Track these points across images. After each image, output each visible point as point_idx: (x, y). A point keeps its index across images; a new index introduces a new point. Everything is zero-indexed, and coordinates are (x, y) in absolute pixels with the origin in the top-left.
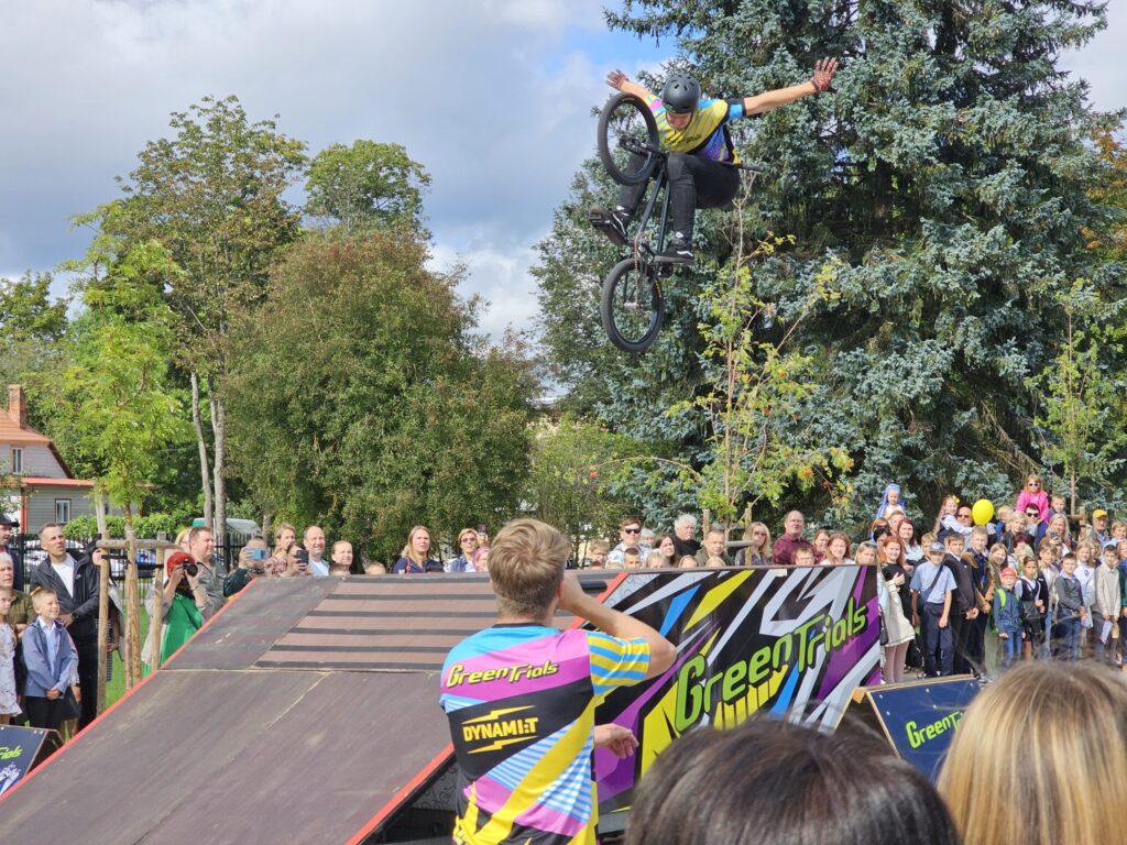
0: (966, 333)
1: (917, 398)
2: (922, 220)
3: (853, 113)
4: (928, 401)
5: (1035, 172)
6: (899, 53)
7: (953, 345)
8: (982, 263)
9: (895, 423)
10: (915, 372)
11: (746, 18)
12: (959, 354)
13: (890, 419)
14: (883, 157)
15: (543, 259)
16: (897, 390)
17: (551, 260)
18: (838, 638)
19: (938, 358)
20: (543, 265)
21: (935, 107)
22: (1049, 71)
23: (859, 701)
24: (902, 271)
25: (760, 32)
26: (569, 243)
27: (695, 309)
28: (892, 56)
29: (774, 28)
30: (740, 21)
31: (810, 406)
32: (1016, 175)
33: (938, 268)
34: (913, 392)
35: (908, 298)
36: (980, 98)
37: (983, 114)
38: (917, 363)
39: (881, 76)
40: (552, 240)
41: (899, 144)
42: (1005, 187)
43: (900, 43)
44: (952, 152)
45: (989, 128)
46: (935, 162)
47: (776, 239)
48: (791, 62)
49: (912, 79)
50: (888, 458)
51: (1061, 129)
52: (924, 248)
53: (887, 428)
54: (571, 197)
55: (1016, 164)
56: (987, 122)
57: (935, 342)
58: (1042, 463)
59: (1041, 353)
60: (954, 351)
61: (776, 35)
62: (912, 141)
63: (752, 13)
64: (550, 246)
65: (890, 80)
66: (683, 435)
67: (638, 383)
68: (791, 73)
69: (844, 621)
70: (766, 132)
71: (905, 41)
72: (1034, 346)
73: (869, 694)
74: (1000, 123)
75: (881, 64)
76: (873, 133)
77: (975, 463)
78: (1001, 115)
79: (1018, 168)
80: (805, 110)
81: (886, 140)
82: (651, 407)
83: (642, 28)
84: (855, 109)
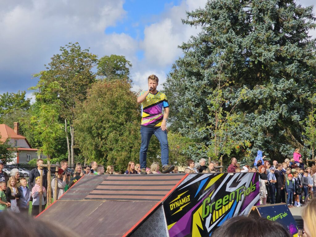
0: (282, 109)
1: (269, 127)
2: (270, 77)
3: (251, 47)
4: (272, 128)
5: (302, 64)
6: (264, 31)
7: (279, 112)
8: (287, 89)
9: (263, 134)
10: (268, 119)
11: (221, 21)
12: (281, 115)
13: (261, 133)
14: (259, 60)
15: (164, 88)
16: (263, 125)
17: (166, 88)
18: (248, 193)
19: (275, 115)
20: (164, 90)
21: (274, 46)
22: (306, 36)
23: (254, 210)
24: (265, 91)
25: (225, 25)
26: (171, 83)
27: (206, 102)
28: (262, 32)
29: (229, 24)
30: (219, 22)
31: (239, 129)
32: (297, 65)
33: (275, 91)
34: (268, 125)
35: (266, 99)
36: (287, 43)
37: (288, 48)
38: (269, 117)
39: (259, 37)
40: (166, 82)
41: (264, 56)
42: (294, 68)
43: (264, 28)
44: (279, 58)
45: (289, 52)
46: (274, 61)
47: (230, 82)
48: (234, 33)
49: (268, 38)
50: (261, 143)
51: (310, 52)
52: (271, 85)
53: (260, 135)
54: (171, 71)
55: (297, 62)
56: (289, 50)
57: (274, 111)
58: (304, 145)
59: (304, 114)
60: (279, 114)
61: (229, 26)
62: (268, 55)
63: (223, 19)
64: (166, 84)
65: (262, 38)
66: (203, 137)
67: (191, 123)
68: (234, 36)
69: (249, 188)
70: (227, 53)
71: (266, 27)
72: (302, 113)
73: (257, 208)
74: (292, 50)
75: (259, 34)
76: (257, 53)
77: (285, 145)
78: (293, 48)
79: (297, 63)
80: (238, 46)
81: (260, 55)
82: (194, 129)
83: (192, 24)
84: (252, 46)
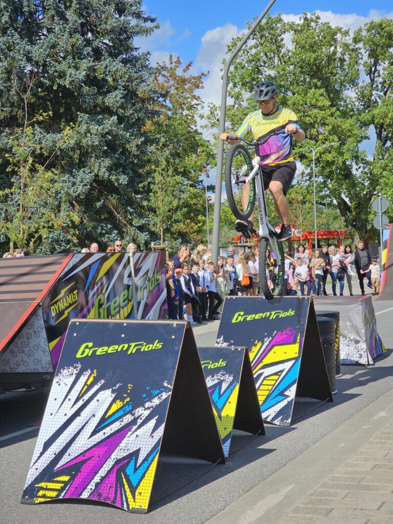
0: (99, 167)
2: (79, 113)
4: (84, 197)
6: (66, 35)
8: (107, 133)
9: (69, 207)
10: (78, 183)
13: (67, 205)
14: (61, 83)
16: (71, 191)
18: (152, 286)
19: (88, 177)
21: (84, 60)
28: (63, 36)
29: (7, 19)
32: (122, 94)
33: (88, 135)
35: (73, 149)
36: (103, 58)
37: (106, 64)
38: (79, 179)
42: (118, 98)
43: (67, 30)
45: (110, 71)
46: (84, 86)
47: (44, 114)
48: (17, 36)
52: (79, 126)
53: (65, 210)
56: (108, 68)
57: (86, 170)
58: (133, 225)
60: (95, 174)
65: (63, 47)
69: (153, 278)
71: (69, 29)
74: (115, 69)
75: (58, 39)
76: (56, 71)
77: (104, 225)
79: (123, 90)
81: (62, 75)
84: (48, 60)
